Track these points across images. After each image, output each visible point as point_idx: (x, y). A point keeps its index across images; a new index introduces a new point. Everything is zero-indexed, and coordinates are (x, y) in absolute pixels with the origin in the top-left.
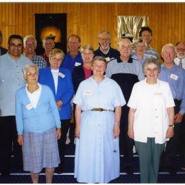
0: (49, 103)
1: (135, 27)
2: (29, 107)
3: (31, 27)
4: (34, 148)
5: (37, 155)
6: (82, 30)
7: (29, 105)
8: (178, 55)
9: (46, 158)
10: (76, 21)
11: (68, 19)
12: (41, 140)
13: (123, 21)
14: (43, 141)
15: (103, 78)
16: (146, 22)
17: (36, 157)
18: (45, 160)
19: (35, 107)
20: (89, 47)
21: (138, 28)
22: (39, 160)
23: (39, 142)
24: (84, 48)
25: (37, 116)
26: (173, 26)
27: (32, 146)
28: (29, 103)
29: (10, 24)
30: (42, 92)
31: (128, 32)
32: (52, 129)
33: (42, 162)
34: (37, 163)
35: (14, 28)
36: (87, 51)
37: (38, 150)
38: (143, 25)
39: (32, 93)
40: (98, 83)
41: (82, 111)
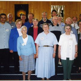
0: (31, 43)
1: (59, 10)
2: (23, 45)
3: (13, 10)
4: (25, 62)
5: (26, 65)
6: (35, 11)
7: (23, 44)
8: (73, 22)
9: (30, 67)
11: (29, 7)
12: (28, 58)
14: (29, 59)
16: (64, 8)
17: (25, 66)
18: (29, 67)
19: (26, 45)
21: (60, 11)
22: (27, 67)
23: (27, 59)
25: (26, 49)
27: (24, 61)
28: (23, 43)
30: (28, 38)
32: (32, 54)
33: (28, 68)
34: (26, 68)
36: (35, 21)
37: (26, 63)
38: (62, 9)
39: (24, 38)
40: (47, 34)
41: (39, 46)
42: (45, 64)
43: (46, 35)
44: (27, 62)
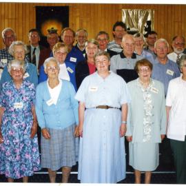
1: (140, 21)
2: (49, 103)
3: (31, 20)
4: (53, 145)
5: (56, 152)
6: (85, 24)
10: (78, 14)
11: (70, 12)
12: (61, 137)
13: (128, 14)
14: (63, 138)
15: (109, 73)
16: (152, 15)
19: (55, 103)
20: (93, 40)
21: (143, 22)
24: (89, 42)
25: (57, 113)
26: (180, 20)
29: (10, 17)
31: (133, 26)
35: (14, 21)
37: (57, 147)
38: (149, 19)
39: (52, 88)
40: (104, 78)
41: (86, 109)
42: (100, 150)
43: (102, 80)
44: (58, 145)
